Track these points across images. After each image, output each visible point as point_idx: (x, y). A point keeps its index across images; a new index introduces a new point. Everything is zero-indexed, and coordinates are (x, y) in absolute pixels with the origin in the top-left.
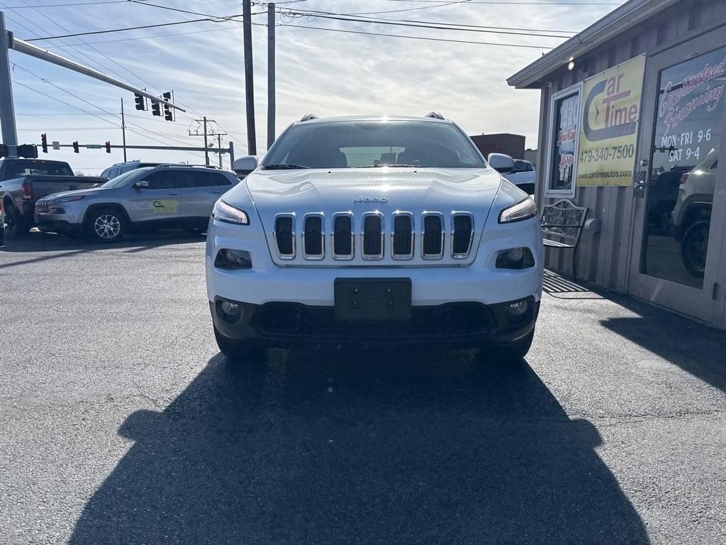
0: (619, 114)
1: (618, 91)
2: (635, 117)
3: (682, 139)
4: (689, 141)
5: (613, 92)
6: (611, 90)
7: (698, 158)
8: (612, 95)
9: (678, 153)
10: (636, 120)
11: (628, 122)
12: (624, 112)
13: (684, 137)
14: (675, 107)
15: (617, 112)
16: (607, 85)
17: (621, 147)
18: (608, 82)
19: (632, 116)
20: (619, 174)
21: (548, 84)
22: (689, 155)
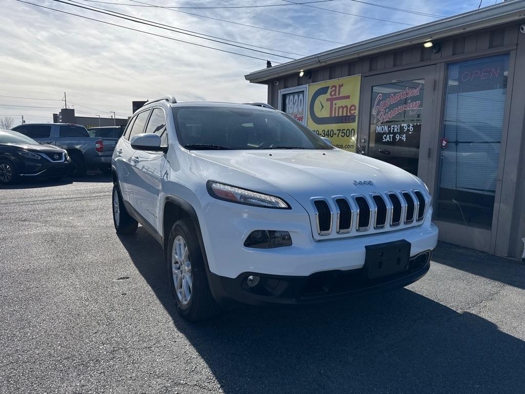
0: (341, 109)
1: (339, 94)
2: (355, 113)
3: (392, 129)
4: (397, 130)
5: (335, 94)
6: (333, 93)
7: (405, 141)
8: (334, 97)
9: (390, 137)
10: (356, 114)
11: (349, 114)
12: (345, 109)
13: (394, 127)
14: (385, 109)
15: (339, 108)
16: (330, 90)
17: (344, 130)
18: (330, 88)
19: (352, 112)
20: (344, 147)
21: (276, 83)
22: (398, 138)
